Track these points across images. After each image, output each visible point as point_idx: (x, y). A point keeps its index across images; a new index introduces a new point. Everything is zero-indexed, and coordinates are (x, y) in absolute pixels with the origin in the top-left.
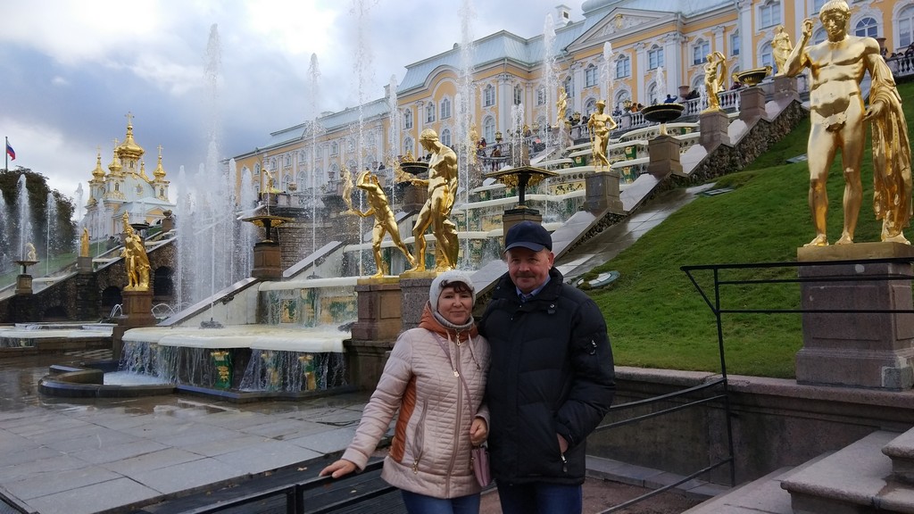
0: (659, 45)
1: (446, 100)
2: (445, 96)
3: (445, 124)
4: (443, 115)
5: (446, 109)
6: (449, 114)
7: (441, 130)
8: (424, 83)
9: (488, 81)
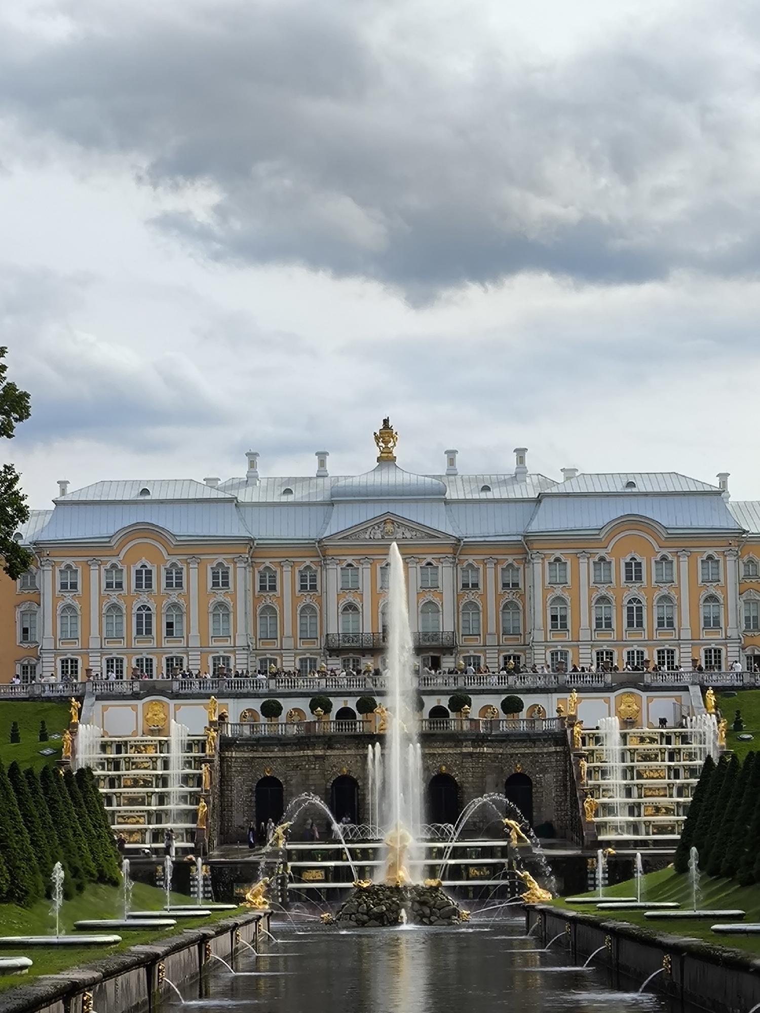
0: (434, 563)
1: (144, 566)
2: (144, 561)
3: (144, 599)
4: (139, 586)
5: (144, 579)
6: (149, 586)
7: (136, 605)
8: (111, 537)
9: (220, 559)
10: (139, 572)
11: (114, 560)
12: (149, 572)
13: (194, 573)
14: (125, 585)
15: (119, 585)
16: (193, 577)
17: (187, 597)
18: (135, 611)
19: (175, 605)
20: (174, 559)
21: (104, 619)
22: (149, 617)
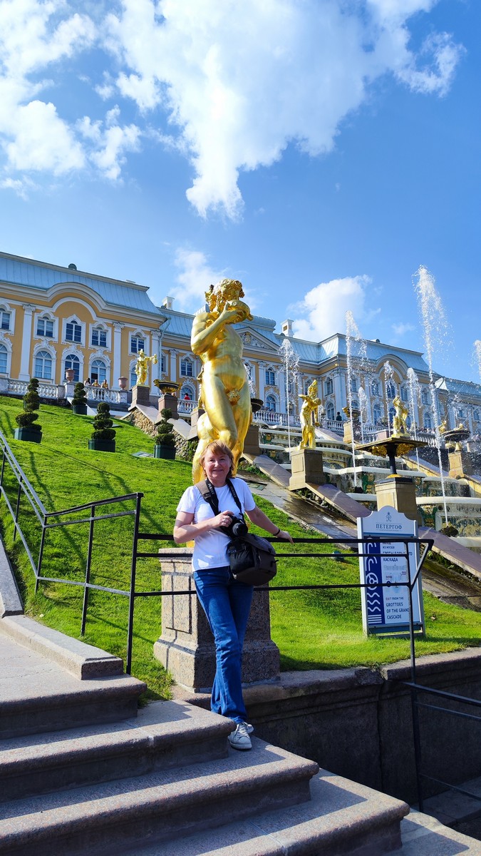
1: (74, 322)
2: (74, 317)
3: (72, 349)
4: (69, 337)
5: (73, 333)
6: (78, 339)
7: (65, 354)
8: (47, 289)
9: (139, 329)
10: (69, 326)
11: (46, 310)
12: (79, 328)
13: (118, 336)
14: (55, 334)
15: (50, 334)
16: (115, 340)
17: (111, 355)
18: (64, 358)
19: (99, 361)
20: (100, 321)
21: (34, 360)
22: (77, 366)
